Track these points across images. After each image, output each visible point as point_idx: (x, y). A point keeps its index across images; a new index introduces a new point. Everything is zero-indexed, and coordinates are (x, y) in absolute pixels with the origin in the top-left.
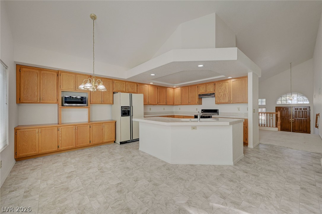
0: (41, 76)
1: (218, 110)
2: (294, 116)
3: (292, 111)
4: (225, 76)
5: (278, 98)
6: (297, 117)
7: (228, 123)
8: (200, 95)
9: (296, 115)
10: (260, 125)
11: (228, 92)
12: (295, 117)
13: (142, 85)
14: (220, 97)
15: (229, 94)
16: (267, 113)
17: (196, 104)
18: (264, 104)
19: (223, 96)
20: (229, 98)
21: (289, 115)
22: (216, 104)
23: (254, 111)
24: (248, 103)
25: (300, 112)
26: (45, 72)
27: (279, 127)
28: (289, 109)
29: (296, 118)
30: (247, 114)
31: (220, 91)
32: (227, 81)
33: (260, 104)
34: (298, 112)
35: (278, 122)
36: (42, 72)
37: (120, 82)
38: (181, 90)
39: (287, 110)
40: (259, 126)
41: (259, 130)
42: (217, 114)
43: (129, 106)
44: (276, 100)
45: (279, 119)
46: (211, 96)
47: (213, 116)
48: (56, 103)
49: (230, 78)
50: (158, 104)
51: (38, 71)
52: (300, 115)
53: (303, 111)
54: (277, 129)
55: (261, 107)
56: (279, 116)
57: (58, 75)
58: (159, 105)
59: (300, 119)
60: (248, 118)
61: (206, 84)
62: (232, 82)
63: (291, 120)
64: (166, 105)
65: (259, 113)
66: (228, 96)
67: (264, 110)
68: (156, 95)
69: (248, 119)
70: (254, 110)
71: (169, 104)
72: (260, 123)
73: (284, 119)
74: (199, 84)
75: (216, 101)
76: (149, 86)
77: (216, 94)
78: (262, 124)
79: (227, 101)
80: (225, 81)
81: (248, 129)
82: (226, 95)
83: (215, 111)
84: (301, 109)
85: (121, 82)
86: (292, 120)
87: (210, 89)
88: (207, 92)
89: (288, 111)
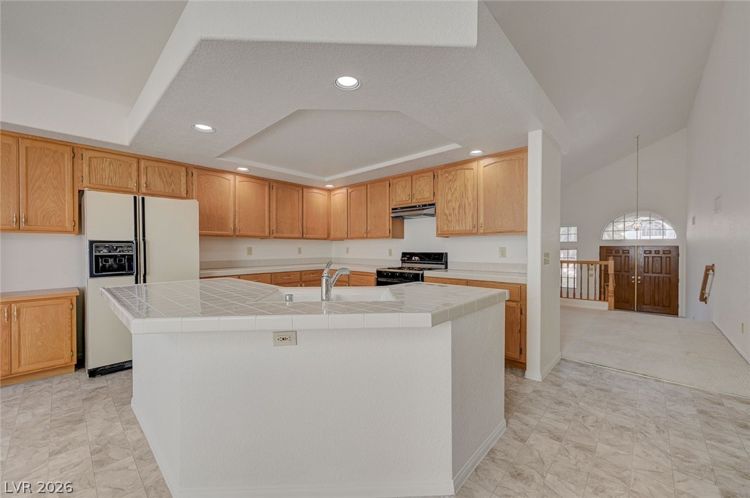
1: (446, 254)
2: (642, 270)
3: (638, 258)
4: (460, 146)
5: (606, 225)
6: (648, 273)
7: (426, 318)
8: (396, 209)
9: (646, 266)
10: (564, 295)
11: (470, 199)
12: (645, 272)
13: (210, 173)
14: (450, 215)
15: (474, 205)
16: (581, 263)
17: (387, 237)
18: (573, 238)
19: (457, 210)
20: (475, 219)
21: (630, 266)
22: (439, 235)
23: (546, 258)
24: (526, 232)
25: (655, 259)
27: (612, 299)
28: (632, 252)
29: (645, 275)
30: (525, 266)
31: (449, 198)
32: (469, 166)
33: (563, 239)
34: (651, 259)
35: (608, 286)
37: (113, 156)
38: (348, 196)
39: (628, 255)
40: (561, 296)
41: (561, 307)
42: (443, 266)
43: (133, 239)
44: (602, 231)
45: (611, 279)
46: (425, 212)
47: (427, 274)
49: (477, 152)
50: (274, 234)
52: (656, 266)
53: (661, 257)
54: (604, 306)
55: (567, 246)
56: (611, 271)
58: (275, 238)
59: (655, 277)
60: (527, 280)
61: (412, 176)
62: (483, 169)
63: (636, 278)
64: (303, 238)
65: (562, 262)
66: (471, 212)
67: (573, 254)
68: (267, 208)
69: (526, 285)
70: (547, 255)
71: (311, 236)
72: (564, 285)
73: (618, 275)
74: (394, 178)
75: (437, 227)
76: (237, 177)
77: (438, 206)
78: (568, 288)
79: (468, 226)
80: (465, 166)
81: (526, 316)
82: (467, 210)
83: (438, 258)
84: (657, 252)
85: (117, 157)
86: (638, 280)
87: (423, 193)
88: (414, 201)
89: (628, 257)
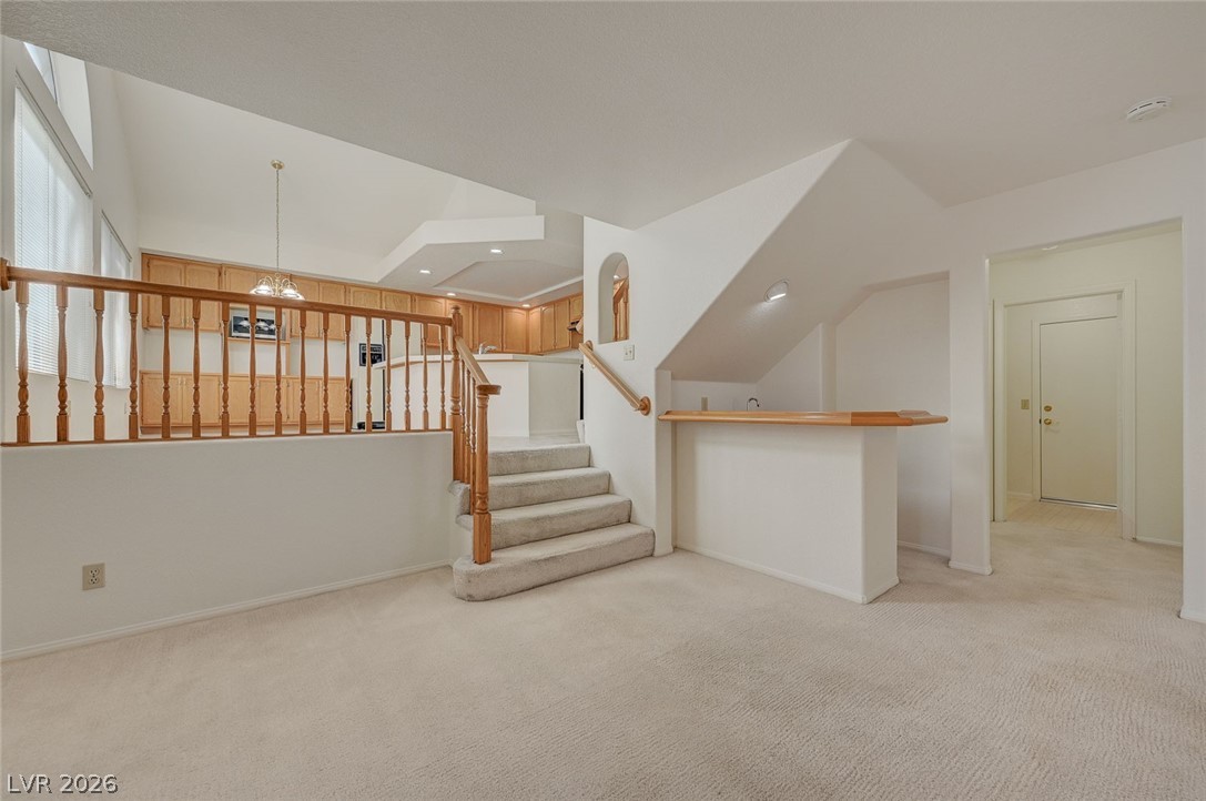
0: (188, 277)
13: (428, 298)
26: (195, 267)
36: (189, 267)
37: (367, 290)
38: (544, 313)
48: (217, 331)
51: (181, 266)
57: (220, 274)
68: (470, 325)
74: (573, 297)
76: (447, 301)
85: (370, 290)
